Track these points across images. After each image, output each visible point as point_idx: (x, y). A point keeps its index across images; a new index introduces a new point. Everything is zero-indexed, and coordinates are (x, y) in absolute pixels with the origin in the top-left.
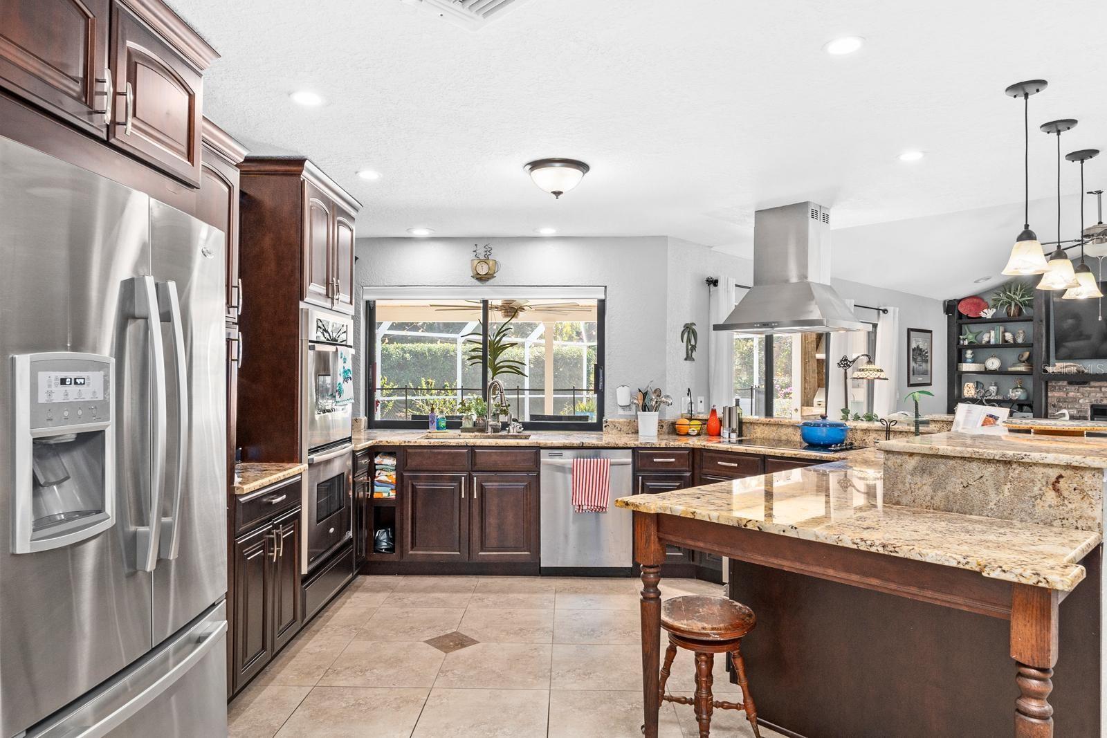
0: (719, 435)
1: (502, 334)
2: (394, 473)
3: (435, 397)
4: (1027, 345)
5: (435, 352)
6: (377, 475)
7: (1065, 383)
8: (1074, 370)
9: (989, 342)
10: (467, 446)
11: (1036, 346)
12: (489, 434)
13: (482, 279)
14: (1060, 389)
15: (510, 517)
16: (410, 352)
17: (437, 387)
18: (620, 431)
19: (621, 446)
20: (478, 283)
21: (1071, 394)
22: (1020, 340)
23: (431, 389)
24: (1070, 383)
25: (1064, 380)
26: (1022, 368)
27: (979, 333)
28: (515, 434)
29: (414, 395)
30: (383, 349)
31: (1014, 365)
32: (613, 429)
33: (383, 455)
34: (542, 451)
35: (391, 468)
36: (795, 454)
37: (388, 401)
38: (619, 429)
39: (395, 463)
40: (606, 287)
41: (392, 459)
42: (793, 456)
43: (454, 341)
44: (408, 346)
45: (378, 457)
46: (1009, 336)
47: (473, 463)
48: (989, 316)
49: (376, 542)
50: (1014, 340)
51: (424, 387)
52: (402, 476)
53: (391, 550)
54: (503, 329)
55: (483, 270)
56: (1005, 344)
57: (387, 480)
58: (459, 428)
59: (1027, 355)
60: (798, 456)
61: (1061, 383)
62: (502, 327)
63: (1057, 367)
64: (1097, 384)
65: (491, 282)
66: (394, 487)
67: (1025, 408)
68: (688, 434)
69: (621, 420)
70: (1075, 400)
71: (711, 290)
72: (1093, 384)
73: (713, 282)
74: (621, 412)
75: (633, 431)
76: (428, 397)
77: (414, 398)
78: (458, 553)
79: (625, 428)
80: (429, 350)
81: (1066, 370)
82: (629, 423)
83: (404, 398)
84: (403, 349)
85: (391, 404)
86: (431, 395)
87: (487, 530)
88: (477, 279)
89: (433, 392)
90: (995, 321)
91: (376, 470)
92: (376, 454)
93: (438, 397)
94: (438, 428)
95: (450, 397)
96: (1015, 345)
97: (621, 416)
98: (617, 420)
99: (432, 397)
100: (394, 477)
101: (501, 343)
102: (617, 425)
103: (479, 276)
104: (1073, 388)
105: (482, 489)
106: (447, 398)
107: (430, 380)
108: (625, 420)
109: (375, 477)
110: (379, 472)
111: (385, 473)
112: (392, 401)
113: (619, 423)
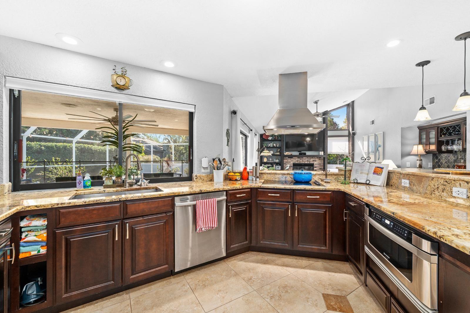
0: (248, 179)
1: (125, 129)
2: (46, 231)
3: (60, 166)
4: (279, 148)
5: (59, 147)
6: (23, 236)
7: (288, 158)
8: (290, 154)
9: (270, 146)
10: (120, 201)
11: (282, 148)
12: (127, 188)
13: (120, 88)
14: (286, 159)
15: (154, 246)
16: (44, 146)
17: (62, 161)
18: (203, 180)
19: (221, 190)
20: (116, 91)
21: (289, 161)
22: (278, 146)
23: (58, 162)
24: (289, 158)
25: (287, 157)
26: (278, 154)
27: (267, 144)
28: (145, 187)
29: (48, 165)
30: (27, 144)
31: (276, 153)
32: (200, 180)
33: (31, 217)
34: (176, 198)
35: (42, 228)
36: (311, 188)
37: (31, 168)
38: (203, 179)
39: (46, 223)
40: (195, 105)
41: (42, 220)
42: (311, 189)
43: (71, 142)
44: (43, 143)
45: (25, 220)
46: (275, 145)
47: (125, 212)
48: (270, 139)
49: (23, 296)
50: (276, 146)
51: (54, 161)
52: (55, 234)
53: (41, 299)
54: (127, 125)
55: (122, 82)
56: (274, 147)
57: (37, 239)
58: (102, 185)
59: (279, 150)
60: (313, 189)
61: (286, 158)
62: (126, 124)
63: (286, 153)
64: (295, 158)
65: (126, 92)
66: (44, 244)
67: (278, 165)
68: (236, 180)
69: (204, 175)
70: (290, 162)
71: (233, 116)
72: (294, 158)
73: (234, 112)
74: (203, 170)
75: (209, 180)
76: (56, 166)
77: (47, 166)
78: (112, 282)
79: (206, 179)
80: (56, 146)
81: (289, 154)
82: (207, 176)
83: (43, 166)
84: (40, 145)
85: (33, 169)
86: (58, 165)
87: (137, 259)
88: (116, 88)
89: (59, 163)
90: (271, 141)
91: (21, 232)
92: (22, 219)
93: (62, 166)
94: (85, 187)
95: (69, 165)
96: (276, 147)
97: (203, 173)
98: (202, 175)
99: (59, 166)
100: (45, 235)
101: (126, 133)
102: (202, 177)
103: (118, 86)
104: (289, 159)
105: (132, 230)
106: (67, 166)
107: (57, 158)
108: (206, 175)
109: (21, 239)
110: (26, 233)
111: (34, 233)
112: (33, 168)
113: (203, 176)
